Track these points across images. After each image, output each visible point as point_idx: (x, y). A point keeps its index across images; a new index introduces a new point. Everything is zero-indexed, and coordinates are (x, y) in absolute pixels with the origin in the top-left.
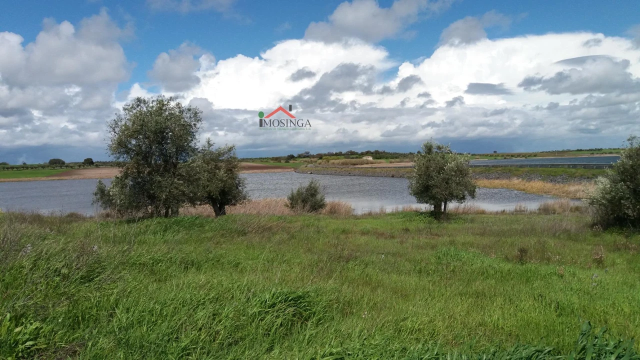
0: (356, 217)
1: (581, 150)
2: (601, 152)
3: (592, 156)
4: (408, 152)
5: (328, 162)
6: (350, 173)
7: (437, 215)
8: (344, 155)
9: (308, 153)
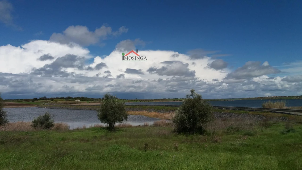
0: (70, 131)
1: (170, 99)
2: (178, 100)
3: (174, 101)
4: (98, 98)
5: (57, 102)
6: (68, 108)
7: (111, 129)
8: (65, 98)
9: (45, 97)
